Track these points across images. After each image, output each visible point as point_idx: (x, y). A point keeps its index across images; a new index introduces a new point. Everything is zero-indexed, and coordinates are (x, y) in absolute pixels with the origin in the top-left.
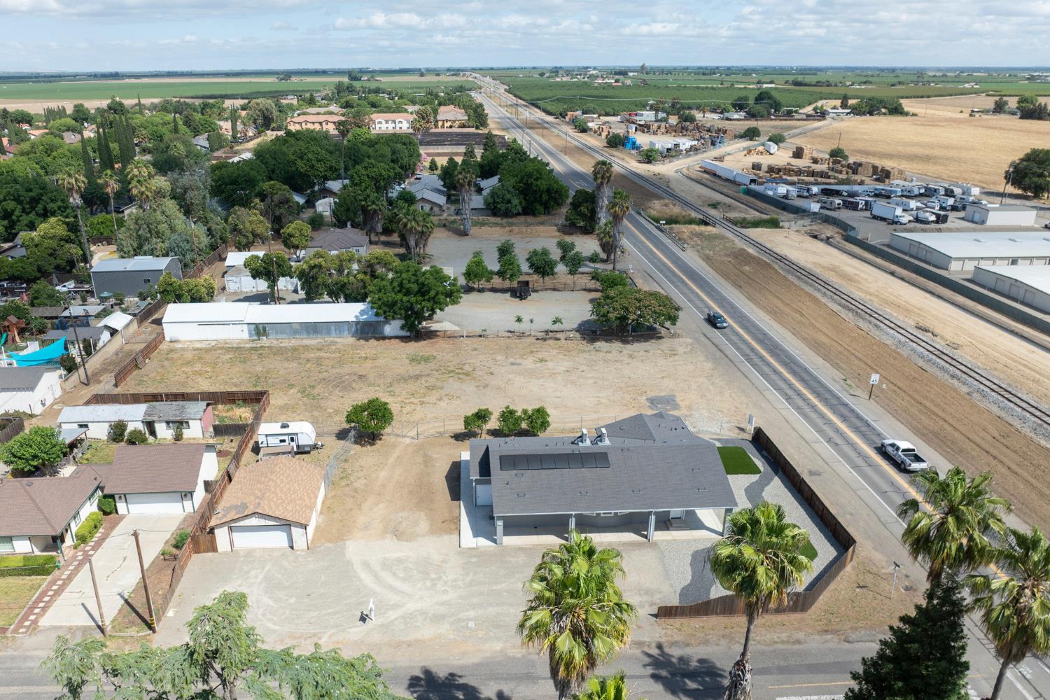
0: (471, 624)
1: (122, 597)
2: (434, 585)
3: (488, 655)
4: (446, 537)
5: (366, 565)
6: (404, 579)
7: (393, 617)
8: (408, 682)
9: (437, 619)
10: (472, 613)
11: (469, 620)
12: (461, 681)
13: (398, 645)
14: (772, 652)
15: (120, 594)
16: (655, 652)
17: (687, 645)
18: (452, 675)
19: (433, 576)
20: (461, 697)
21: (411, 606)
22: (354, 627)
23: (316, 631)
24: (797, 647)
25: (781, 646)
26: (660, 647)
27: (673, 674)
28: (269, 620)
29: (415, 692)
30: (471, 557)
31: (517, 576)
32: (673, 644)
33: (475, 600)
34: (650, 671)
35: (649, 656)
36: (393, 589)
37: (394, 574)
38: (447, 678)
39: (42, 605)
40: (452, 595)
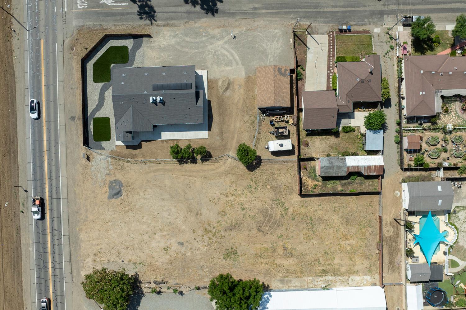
0: (204, 34)
1: (308, 48)
2: (215, 52)
3: (199, 22)
4: (212, 78)
5: (237, 63)
6: (224, 55)
7: (226, 38)
8: (218, 11)
9: (213, 37)
10: (204, 39)
11: (204, 36)
12: (205, 11)
13: (224, 26)
14: (123, 21)
15: (309, 49)
16: (153, 22)
17: (145, 25)
18: (207, 14)
19: (215, 57)
20: (205, 6)
21: (221, 43)
22: (237, 34)
23: (247, 32)
24: (115, 23)
25: (120, 24)
26: (152, 23)
27: (150, 13)
28: (262, 37)
29: (216, 8)
30: (204, 66)
31: (189, 56)
32: (148, 25)
33: (203, 45)
34: (156, 14)
35: (155, 20)
36: (228, 51)
37: (228, 58)
38: (208, 12)
39: (332, 44)
40: (210, 47)
